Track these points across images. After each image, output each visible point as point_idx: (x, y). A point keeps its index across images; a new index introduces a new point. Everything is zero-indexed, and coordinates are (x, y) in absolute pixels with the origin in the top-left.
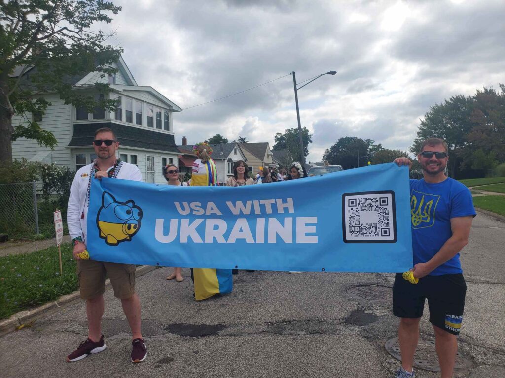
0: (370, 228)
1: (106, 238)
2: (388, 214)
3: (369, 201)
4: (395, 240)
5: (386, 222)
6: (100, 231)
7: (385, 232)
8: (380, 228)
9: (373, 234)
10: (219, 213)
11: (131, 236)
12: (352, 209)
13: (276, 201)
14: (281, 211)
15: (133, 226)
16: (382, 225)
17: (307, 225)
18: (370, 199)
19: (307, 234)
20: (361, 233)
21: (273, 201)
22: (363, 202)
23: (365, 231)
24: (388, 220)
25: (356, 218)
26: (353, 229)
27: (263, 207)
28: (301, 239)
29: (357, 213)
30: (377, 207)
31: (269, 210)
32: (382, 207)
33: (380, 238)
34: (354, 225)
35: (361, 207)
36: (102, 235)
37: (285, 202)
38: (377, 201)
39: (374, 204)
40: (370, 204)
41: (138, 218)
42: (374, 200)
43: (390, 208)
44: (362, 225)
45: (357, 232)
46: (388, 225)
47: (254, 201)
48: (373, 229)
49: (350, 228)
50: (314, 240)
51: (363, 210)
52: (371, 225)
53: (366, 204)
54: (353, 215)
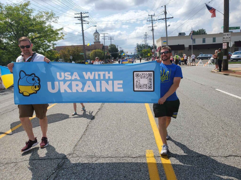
0: (144, 86)
1: (23, 93)
2: (151, 80)
3: (144, 75)
4: (154, 91)
5: (150, 83)
6: (19, 90)
7: (150, 87)
8: (148, 86)
9: (145, 88)
10: (79, 78)
11: (36, 91)
12: (137, 78)
13: (105, 73)
14: (107, 78)
15: (37, 86)
16: (149, 85)
17: (118, 84)
18: (144, 74)
19: (118, 88)
20: (140, 88)
21: (104, 73)
22: (141, 75)
23: (142, 87)
24: (151, 82)
25: (139, 81)
26: (137, 86)
27: (99, 75)
28: (116, 90)
29: (139, 80)
30: (147, 77)
31: (102, 78)
32: (149, 77)
33: (148, 90)
34: (138, 84)
35: (141, 77)
36: (20, 92)
37: (109, 73)
38: (147, 75)
39: (146, 76)
40: (144, 76)
41: (38, 82)
42: (146, 74)
43: (152, 78)
44: (141, 84)
45: (139, 87)
46: (151, 84)
47: (96, 72)
48: (145, 86)
49: (136, 85)
50: (122, 90)
51: (141, 78)
52: (144, 84)
53: (143, 76)
54: (138, 80)
